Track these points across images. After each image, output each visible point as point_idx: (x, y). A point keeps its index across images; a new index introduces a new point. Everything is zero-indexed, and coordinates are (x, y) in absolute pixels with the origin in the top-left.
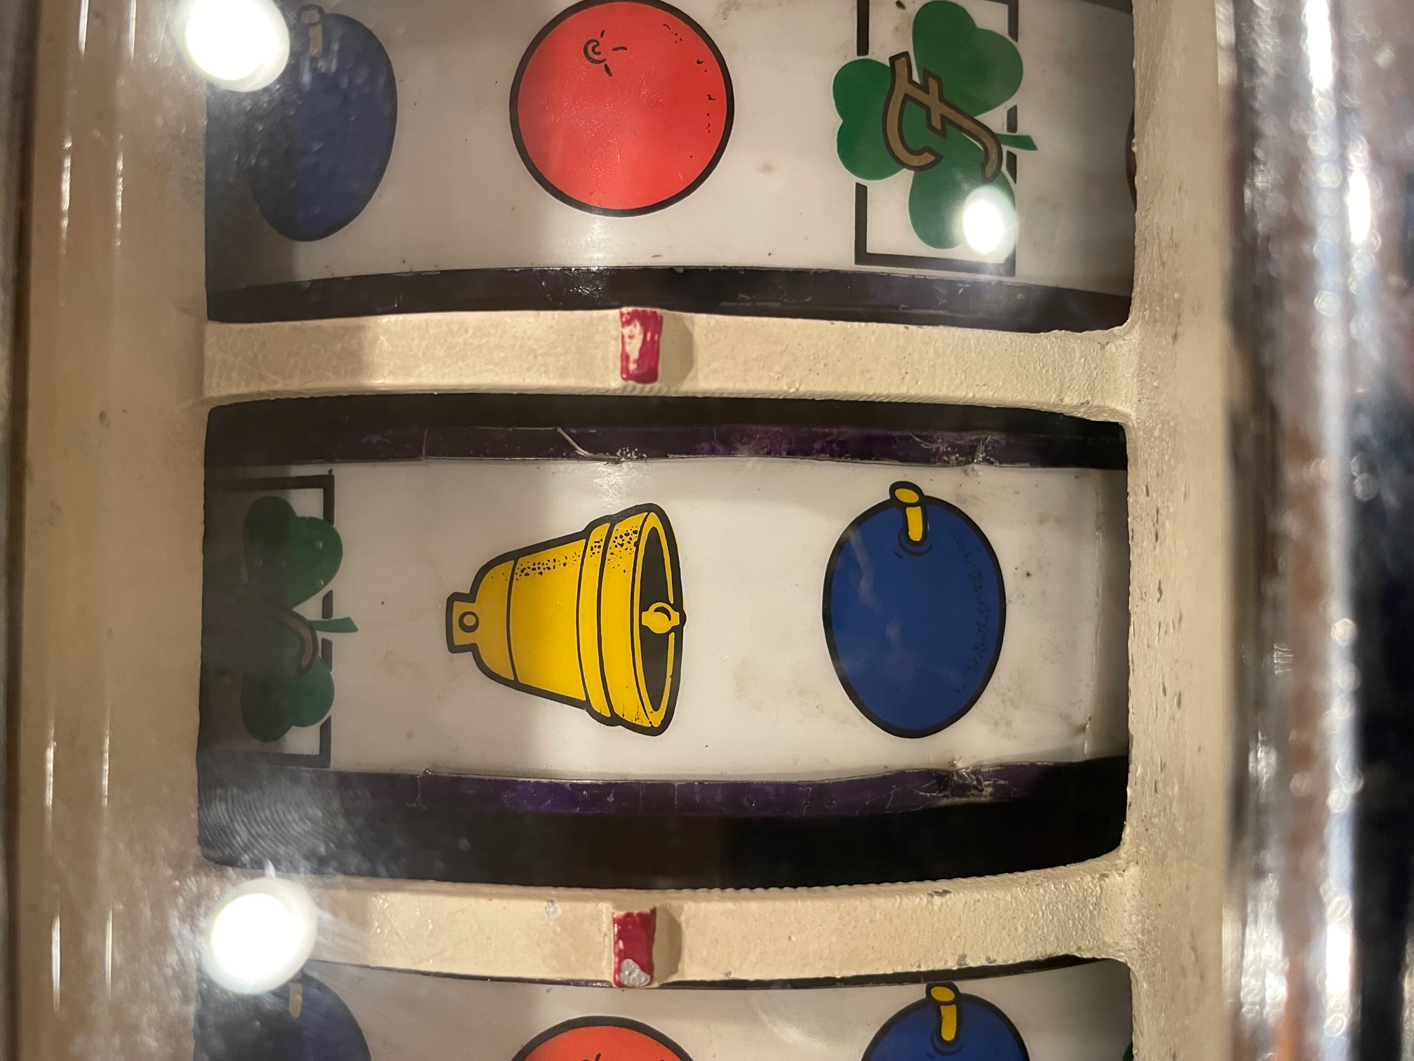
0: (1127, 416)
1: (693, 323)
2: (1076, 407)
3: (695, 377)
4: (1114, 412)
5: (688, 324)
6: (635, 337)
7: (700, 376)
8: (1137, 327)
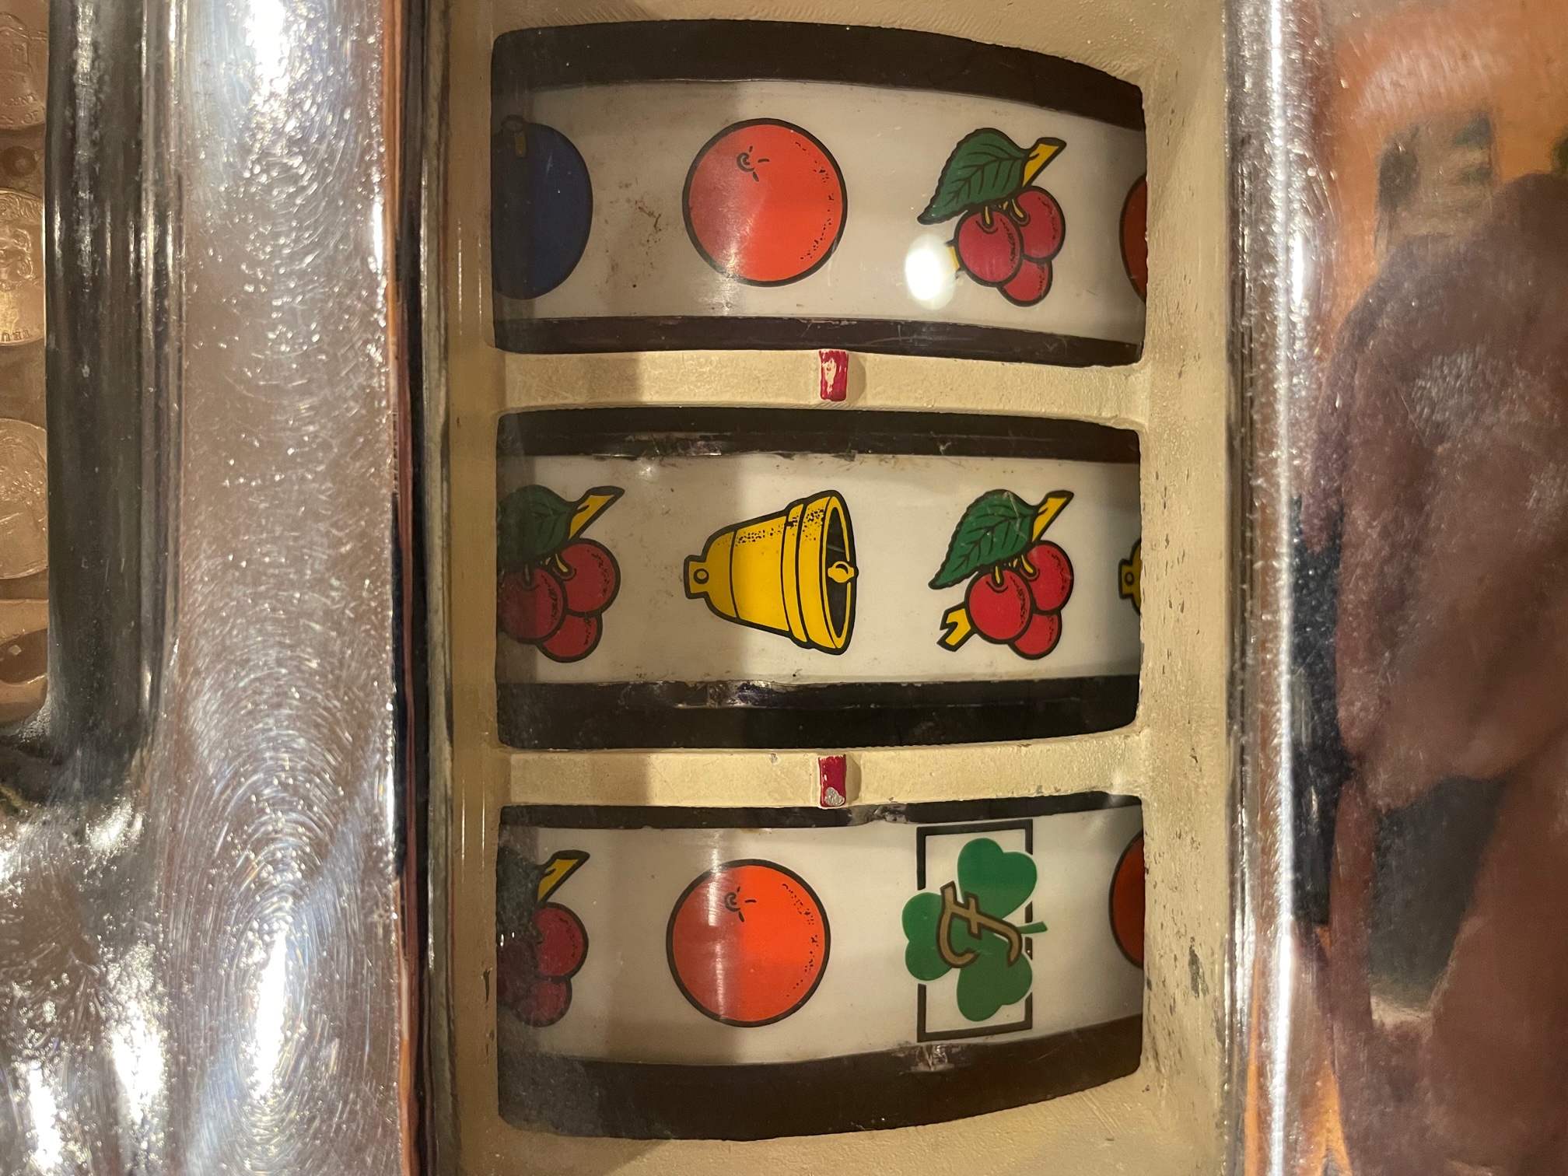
0: (1142, 426)
1: (865, 360)
2: (1110, 419)
3: (865, 398)
4: (1133, 423)
5: (861, 360)
6: (831, 370)
7: (869, 396)
8: (1149, 364)
